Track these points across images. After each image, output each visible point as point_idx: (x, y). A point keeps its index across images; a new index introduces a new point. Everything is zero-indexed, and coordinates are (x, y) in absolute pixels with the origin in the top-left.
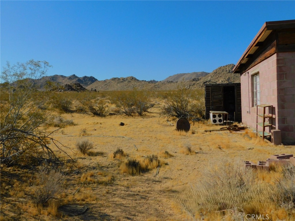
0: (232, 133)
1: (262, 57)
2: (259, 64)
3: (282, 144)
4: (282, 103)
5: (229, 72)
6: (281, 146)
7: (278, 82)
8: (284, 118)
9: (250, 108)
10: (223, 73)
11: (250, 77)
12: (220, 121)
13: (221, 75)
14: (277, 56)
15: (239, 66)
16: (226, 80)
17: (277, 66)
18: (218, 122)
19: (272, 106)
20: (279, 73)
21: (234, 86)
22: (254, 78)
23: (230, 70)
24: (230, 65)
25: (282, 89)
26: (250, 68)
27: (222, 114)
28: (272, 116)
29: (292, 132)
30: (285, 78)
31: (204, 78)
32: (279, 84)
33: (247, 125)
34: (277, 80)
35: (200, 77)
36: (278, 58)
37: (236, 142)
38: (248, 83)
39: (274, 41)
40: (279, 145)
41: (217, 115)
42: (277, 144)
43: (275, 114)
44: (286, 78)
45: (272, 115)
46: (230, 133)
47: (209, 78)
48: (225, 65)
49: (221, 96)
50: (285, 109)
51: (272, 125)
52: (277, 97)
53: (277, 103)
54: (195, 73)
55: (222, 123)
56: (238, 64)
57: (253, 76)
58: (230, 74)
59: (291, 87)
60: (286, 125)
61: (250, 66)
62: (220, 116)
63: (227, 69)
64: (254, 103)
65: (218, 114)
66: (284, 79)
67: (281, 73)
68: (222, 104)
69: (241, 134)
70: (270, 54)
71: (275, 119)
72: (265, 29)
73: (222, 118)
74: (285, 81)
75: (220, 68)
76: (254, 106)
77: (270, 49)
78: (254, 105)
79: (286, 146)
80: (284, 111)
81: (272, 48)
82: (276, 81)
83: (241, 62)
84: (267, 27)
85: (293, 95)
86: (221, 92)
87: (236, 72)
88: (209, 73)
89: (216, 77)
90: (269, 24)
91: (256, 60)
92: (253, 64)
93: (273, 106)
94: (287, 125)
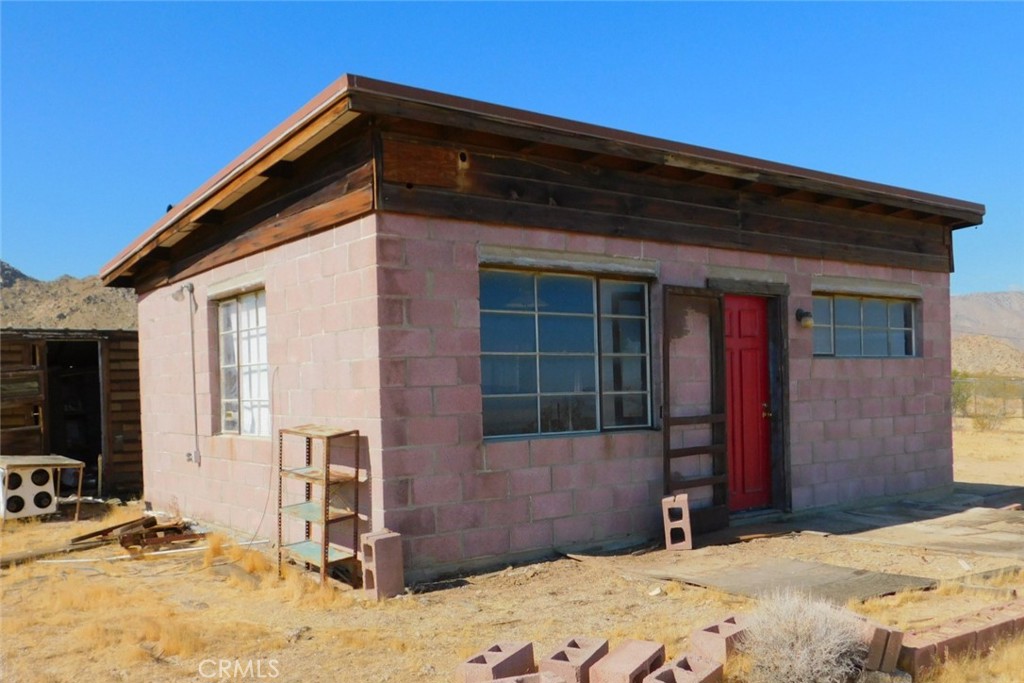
0: (143, 558)
1: (286, 224)
2: (264, 253)
3: (407, 589)
4: (398, 419)
6: (405, 597)
7: (382, 334)
8: (405, 483)
9: (201, 439)
11: (203, 308)
12: (42, 500)
14: (379, 229)
15: (144, 253)
17: (379, 269)
18: (30, 509)
19: (357, 432)
20: (387, 296)
21: (96, 343)
22: (222, 311)
25: (395, 364)
26: (203, 267)
27: (50, 471)
28: (357, 477)
29: (429, 536)
30: (405, 318)
32: (388, 342)
33: (178, 511)
34: (380, 325)
36: (383, 235)
37: (203, 605)
38: (190, 334)
39: (367, 159)
40: (398, 596)
41: (26, 476)
42: (389, 591)
43: (368, 467)
44: (410, 321)
45: (357, 472)
46: (130, 560)
49: (36, 385)
50: (406, 444)
51: (356, 515)
52: (378, 397)
53: (378, 421)
55: (52, 509)
56: (140, 246)
57: (215, 303)
59: (426, 358)
60: (411, 507)
61: (207, 261)
62: (40, 477)
64: (219, 416)
65: (33, 470)
66: (402, 323)
67: (393, 297)
68: (41, 423)
69: (196, 560)
70: (342, 214)
71: (367, 484)
72: (341, 105)
73: (49, 488)
74: (404, 333)
76: (223, 431)
77: (337, 194)
78: (223, 424)
79: (424, 598)
80: (404, 450)
81: (351, 188)
82: (375, 329)
83: (162, 237)
84: (350, 95)
85: (433, 388)
86: (34, 367)
87: (119, 282)
90: (359, 86)
91: (247, 234)
92: (225, 251)
93: (361, 434)
94: (414, 507)
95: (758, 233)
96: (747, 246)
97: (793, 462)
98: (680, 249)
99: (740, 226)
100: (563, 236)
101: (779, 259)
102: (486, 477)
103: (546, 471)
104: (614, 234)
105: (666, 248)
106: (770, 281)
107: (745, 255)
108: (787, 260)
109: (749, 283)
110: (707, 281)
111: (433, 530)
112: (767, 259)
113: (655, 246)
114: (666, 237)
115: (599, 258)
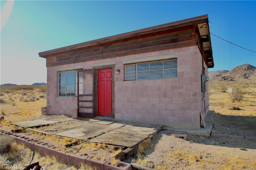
5: (245, 70)
10: (240, 70)
13: (238, 72)
16: (242, 76)
23: (246, 68)
24: (246, 65)
25: (48, 86)
31: (225, 74)
35: (222, 74)
44: (50, 80)
47: (229, 74)
48: (241, 65)
54: (218, 71)
58: (246, 71)
59: (51, 85)
63: (243, 68)
74: (49, 82)
75: (238, 67)
85: (52, 89)
88: (229, 71)
89: (234, 74)
95: (105, 54)
96: (103, 58)
97: (115, 107)
98: (87, 62)
99: (101, 54)
100: (67, 65)
101: (112, 59)
102: (57, 102)
103: (64, 102)
104: (75, 63)
105: (84, 63)
106: (110, 64)
107: (103, 60)
108: (115, 58)
109: (103, 66)
110: (93, 67)
111: (51, 108)
112: (109, 59)
113: (82, 63)
114: (84, 61)
115: (73, 67)
